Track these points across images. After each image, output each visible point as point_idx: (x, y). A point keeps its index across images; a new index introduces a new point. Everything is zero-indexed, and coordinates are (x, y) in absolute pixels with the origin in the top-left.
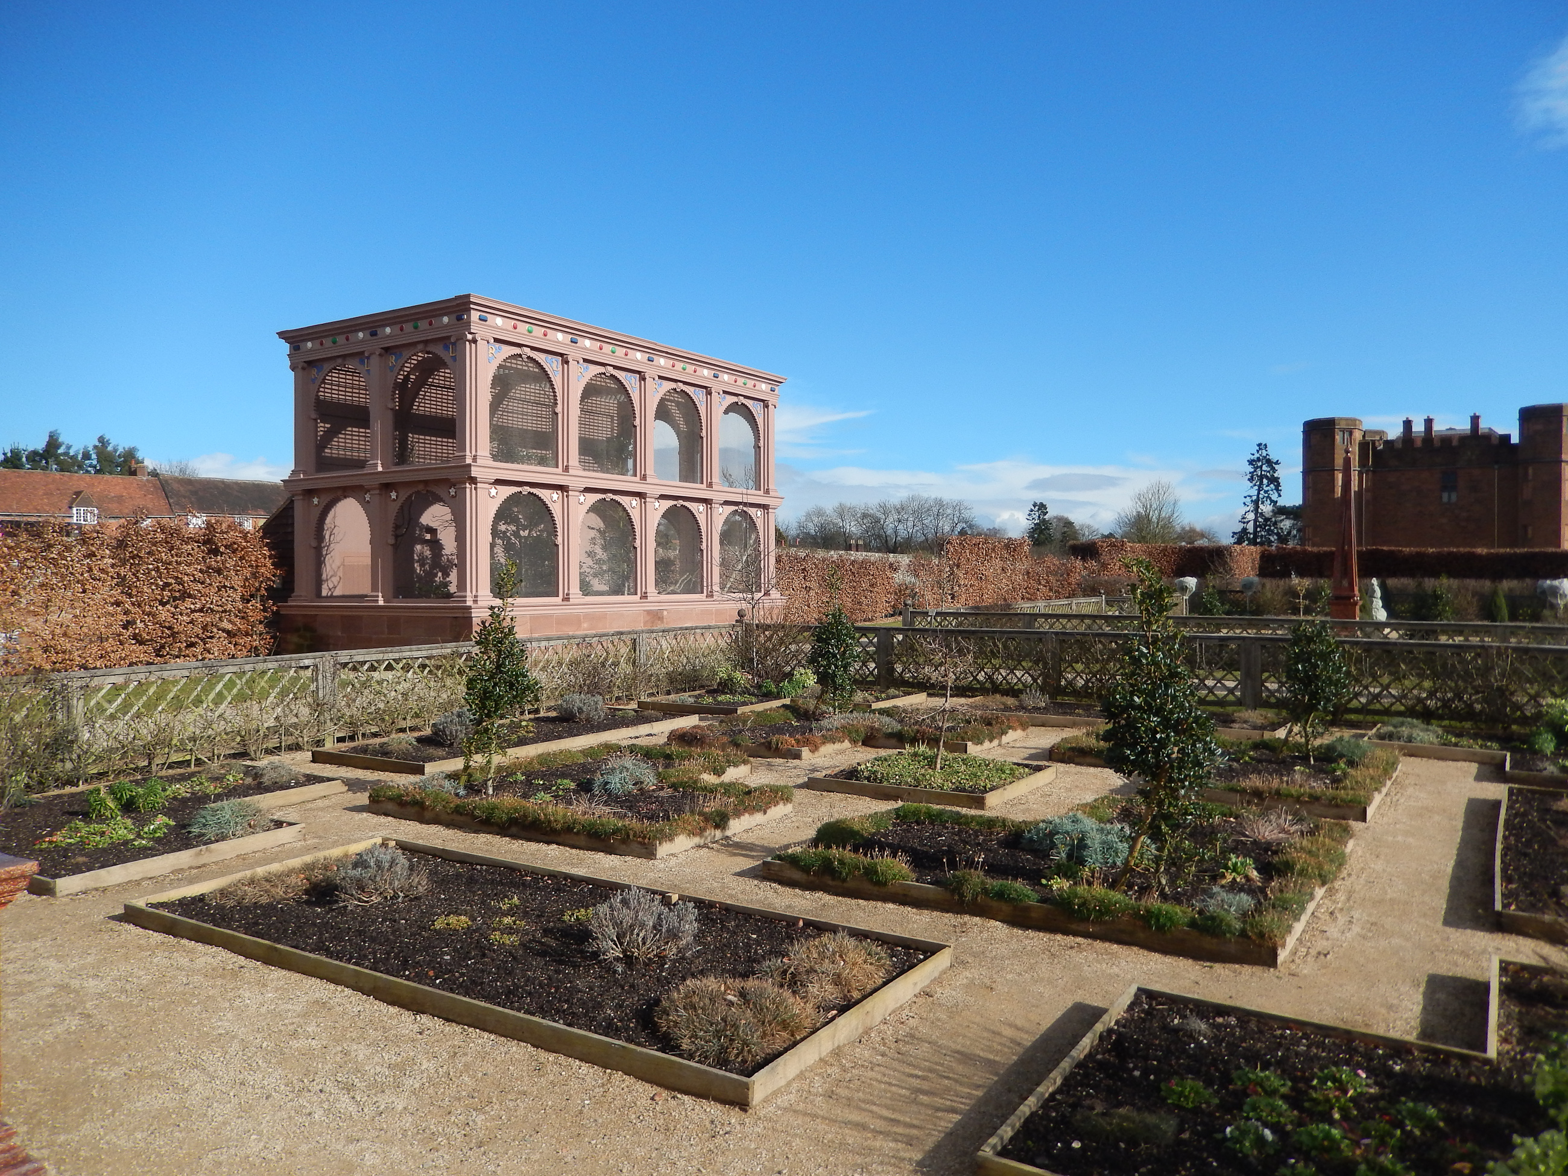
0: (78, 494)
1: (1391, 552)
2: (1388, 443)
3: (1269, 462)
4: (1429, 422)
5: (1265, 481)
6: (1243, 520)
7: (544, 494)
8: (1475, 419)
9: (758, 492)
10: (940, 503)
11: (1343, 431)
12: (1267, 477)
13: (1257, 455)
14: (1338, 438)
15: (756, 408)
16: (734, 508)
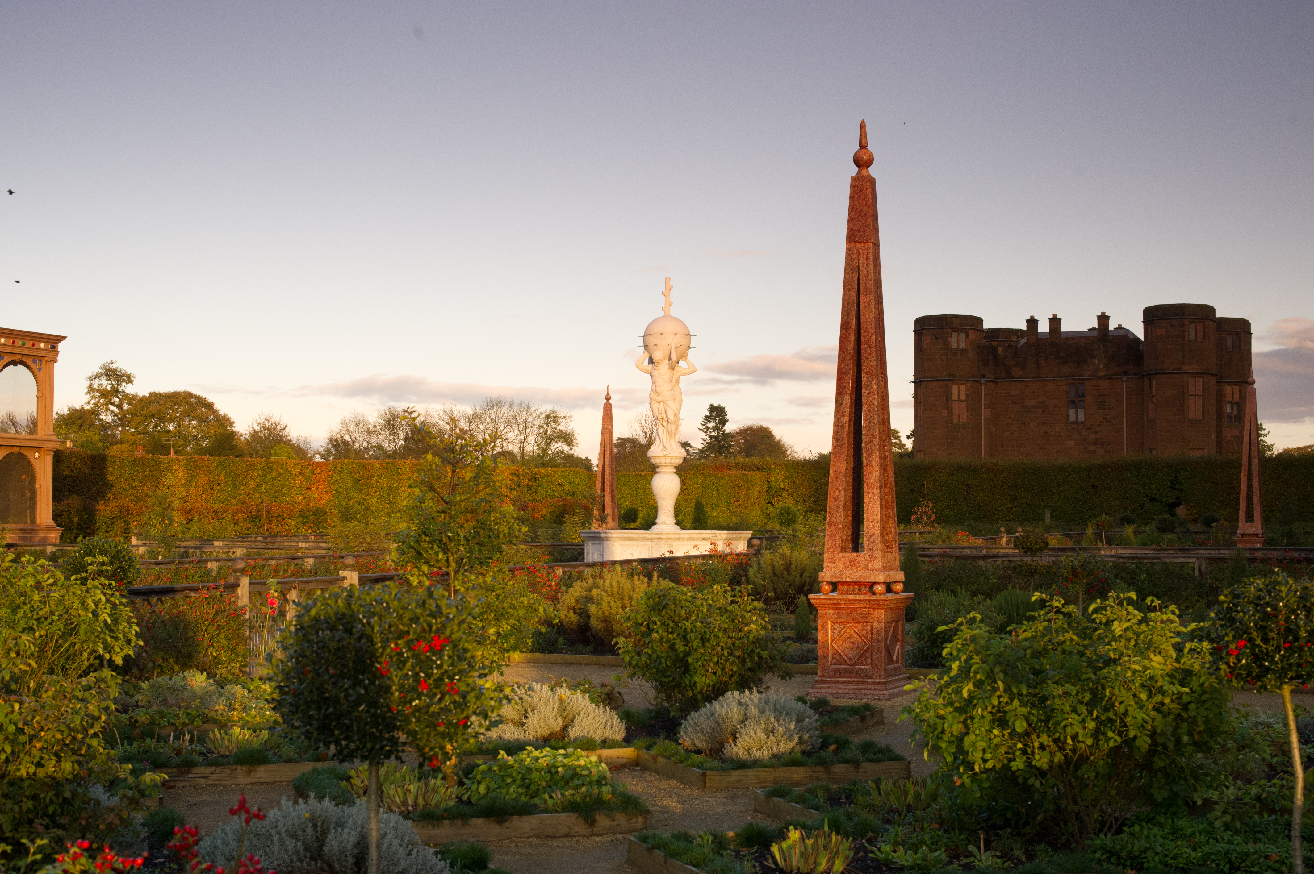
4: (1055, 322)
8: (1103, 319)
9: (34, 437)
14: (951, 340)
15: (35, 364)
16: (8, 451)
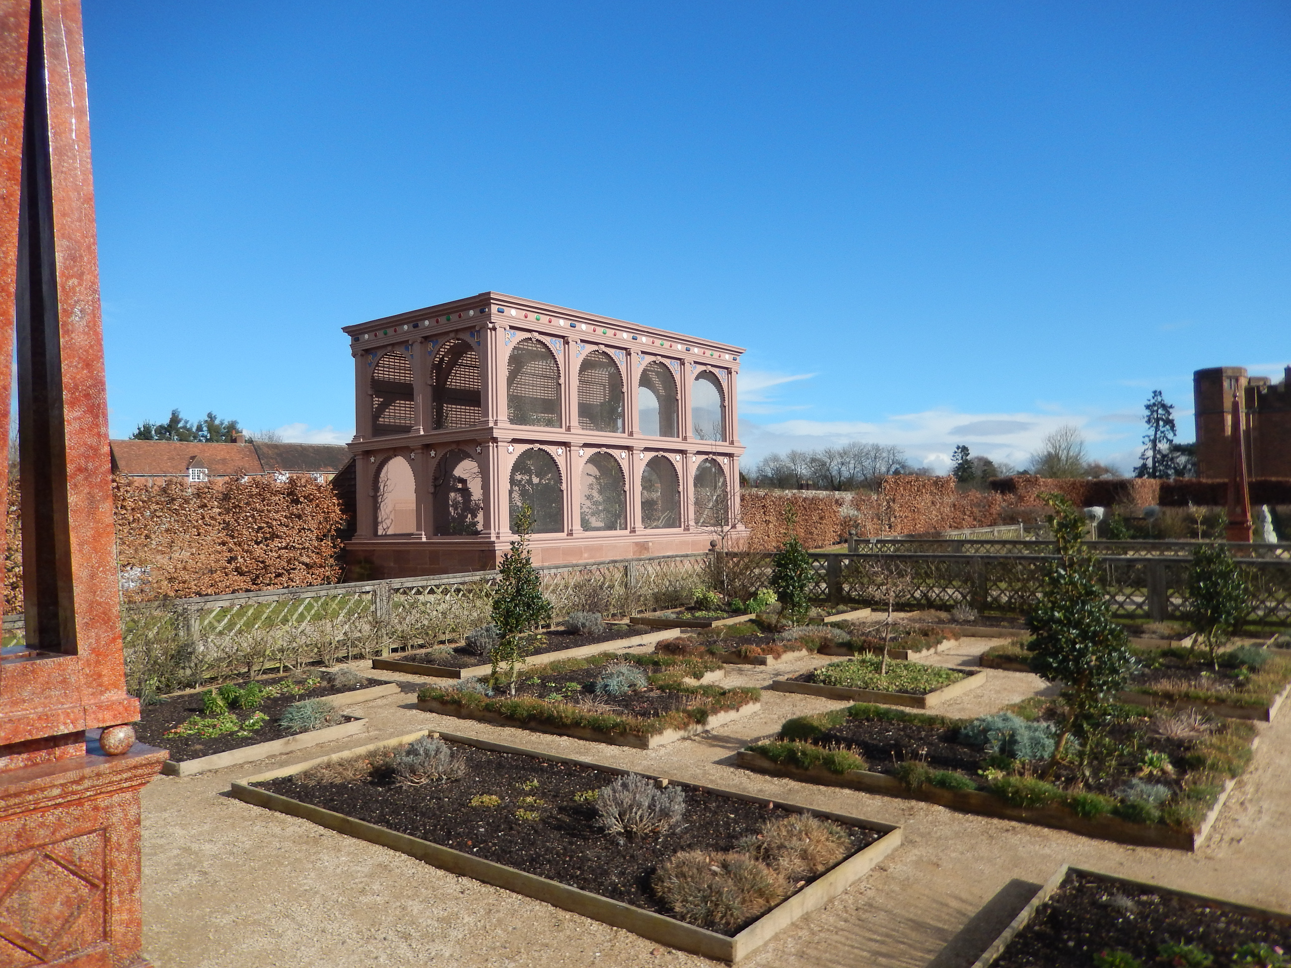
0: (193, 458)
1: (1280, 483)
2: (1272, 388)
3: (1164, 407)
5: (1161, 423)
6: (1143, 457)
7: (550, 449)
9: (724, 443)
10: (877, 449)
11: (1230, 378)
12: (1162, 420)
13: (1153, 401)
14: (1226, 384)
15: (721, 375)
16: (705, 457)
